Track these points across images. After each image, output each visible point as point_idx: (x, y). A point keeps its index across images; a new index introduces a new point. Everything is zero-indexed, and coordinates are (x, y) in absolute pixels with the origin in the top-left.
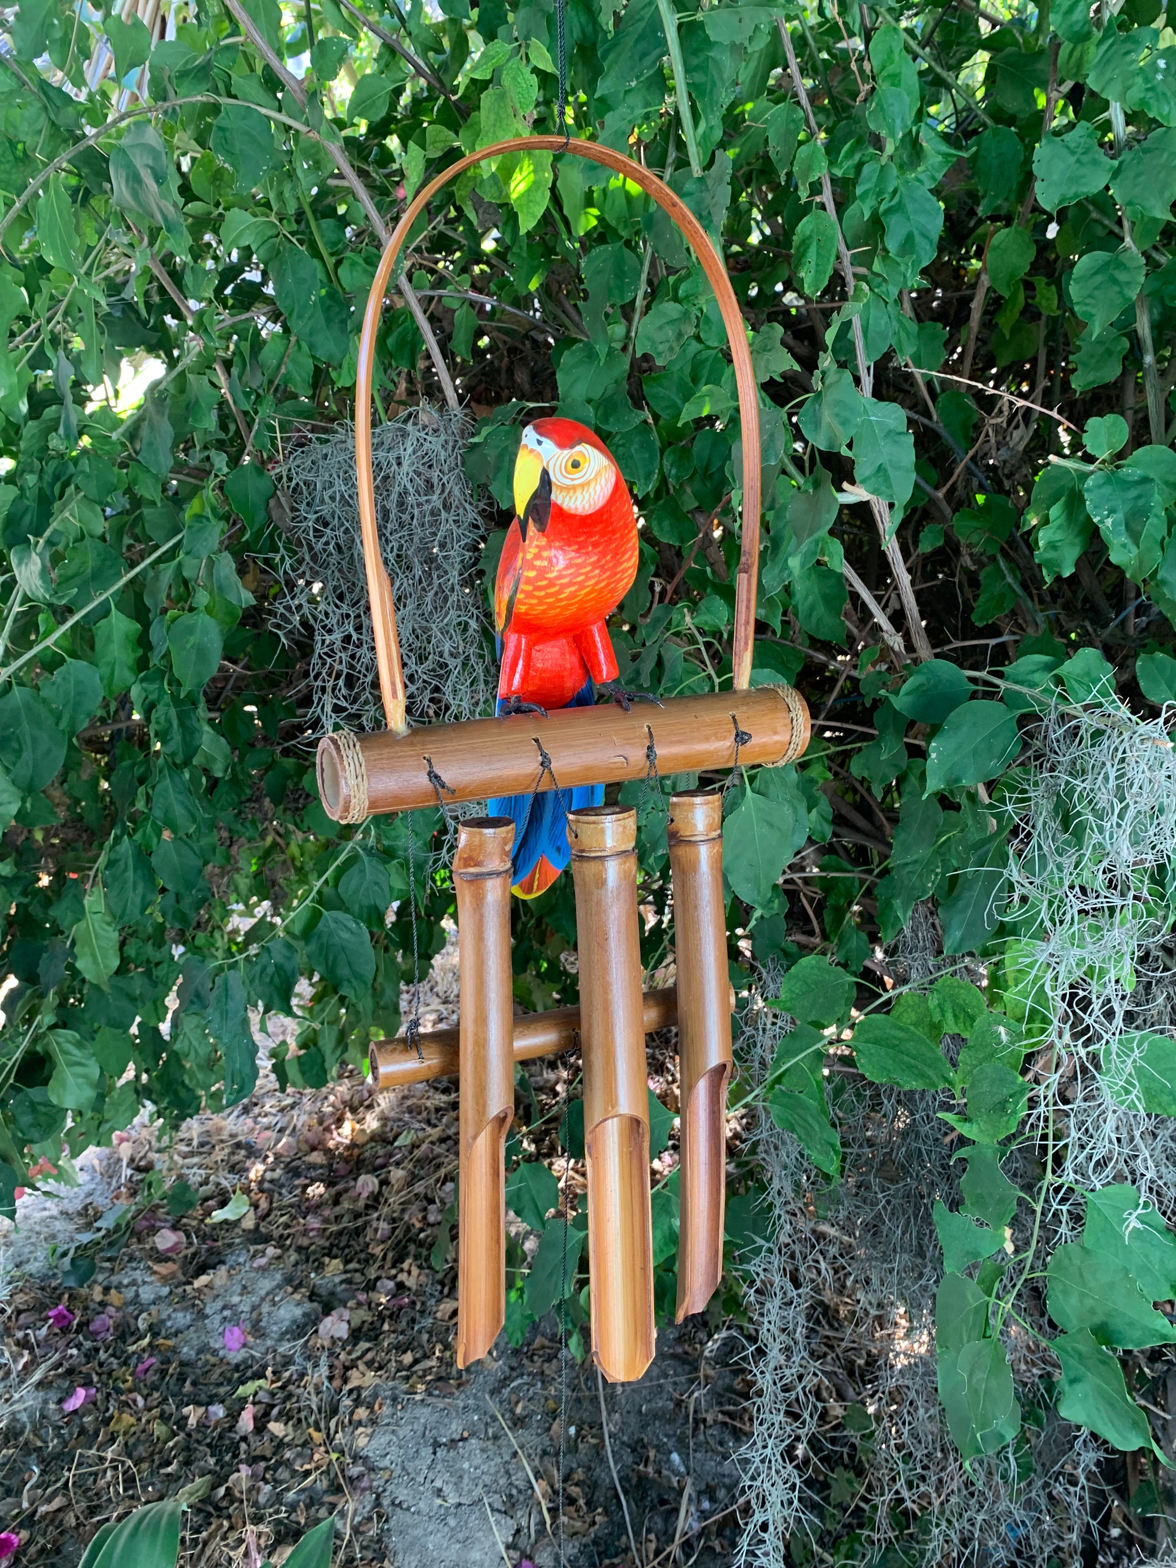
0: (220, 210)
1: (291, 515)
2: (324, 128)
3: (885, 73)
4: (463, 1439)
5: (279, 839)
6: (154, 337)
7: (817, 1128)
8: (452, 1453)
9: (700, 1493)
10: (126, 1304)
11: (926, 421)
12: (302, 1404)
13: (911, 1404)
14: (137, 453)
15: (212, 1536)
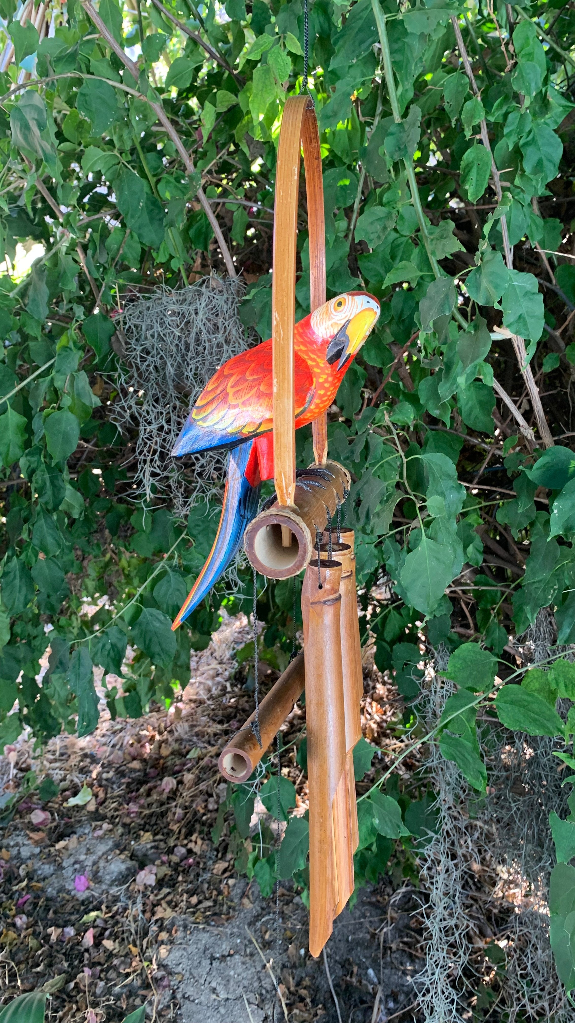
0: (82, 148)
1: (125, 347)
2: (149, 93)
3: (523, 53)
4: (230, 955)
5: (114, 556)
6: (38, 230)
7: (471, 760)
8: (223, 964)
9: (387, 997)
10: (12, 859)
11: (548, 284)
12: (125, 928)
13: (533, 945)
14: (25, 306)
15: (65, 1015)
